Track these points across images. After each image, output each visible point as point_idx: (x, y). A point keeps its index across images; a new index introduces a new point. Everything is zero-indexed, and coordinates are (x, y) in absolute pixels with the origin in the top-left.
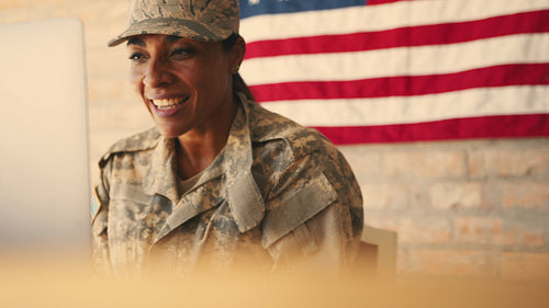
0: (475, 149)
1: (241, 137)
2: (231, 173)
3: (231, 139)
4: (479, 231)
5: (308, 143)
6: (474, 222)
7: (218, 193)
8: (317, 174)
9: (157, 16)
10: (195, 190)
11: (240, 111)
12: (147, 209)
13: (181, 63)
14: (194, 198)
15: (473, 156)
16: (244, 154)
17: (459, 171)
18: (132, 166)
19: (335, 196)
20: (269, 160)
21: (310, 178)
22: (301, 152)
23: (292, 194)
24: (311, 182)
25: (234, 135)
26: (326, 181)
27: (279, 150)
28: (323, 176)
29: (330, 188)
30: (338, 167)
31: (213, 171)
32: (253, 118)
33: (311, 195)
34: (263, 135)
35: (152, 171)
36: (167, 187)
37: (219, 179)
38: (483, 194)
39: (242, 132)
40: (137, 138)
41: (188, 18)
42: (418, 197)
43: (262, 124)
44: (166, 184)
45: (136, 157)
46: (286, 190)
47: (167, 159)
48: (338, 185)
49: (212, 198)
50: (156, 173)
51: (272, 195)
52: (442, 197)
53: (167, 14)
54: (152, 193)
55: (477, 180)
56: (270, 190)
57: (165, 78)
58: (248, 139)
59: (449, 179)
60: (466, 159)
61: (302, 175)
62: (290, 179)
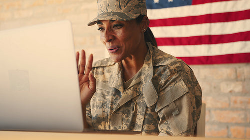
0: (240, 67)
1: (149, 64)
2: (145, 81)
3: (145, 65)
4: (242, 102)
5: (177, 67)
6: (240, 99)
7: (139, 89)
8: (180, 81)
9: (106, 11)
10: (130, 88)
11: (149, 52)
12: (111, 93)
13: (117, 30)
14: (130, 92)
15: (239, 70)
16: (150, 72)
17: (233, 76)
18: (104, 73)
19: (187, 90)
20: (160, 74)
21: (177, 82)
22: (174, 71)
23: (169, 89)
24: (177, 84)
25: (146, 63)
26: (184, 83)
27: (165, 70)
28: (183, 81)
29: (185, 86)
30: (190, 78)
31: (137, 80)
32: (154, 55)
33: (177, 90)
34: (159, 62)
35: (113, 76)
36: (120, 86)
37: (140, 83)
38: (244, 87)
39: (150, 62)
40: (106, 60)
41: (119, 11)
42: (215, 87)
43: (158, 58)
44: (119, 84)
45: (105, 69)
46: (167, 87)
47: (119, 72)
48: (190, 85)
49: (137, 92)
50: (114, 78)
51: (161, 90)
52: (226, 88)
53: (110, 10)
54: (113, 87)
55: (242, 80)
56: (160, 87)
57: (111, 38)
58: (152, 65)
59: (229, 80)
60: (236, 71)
61: (174, 81)
62: (168, 83)
